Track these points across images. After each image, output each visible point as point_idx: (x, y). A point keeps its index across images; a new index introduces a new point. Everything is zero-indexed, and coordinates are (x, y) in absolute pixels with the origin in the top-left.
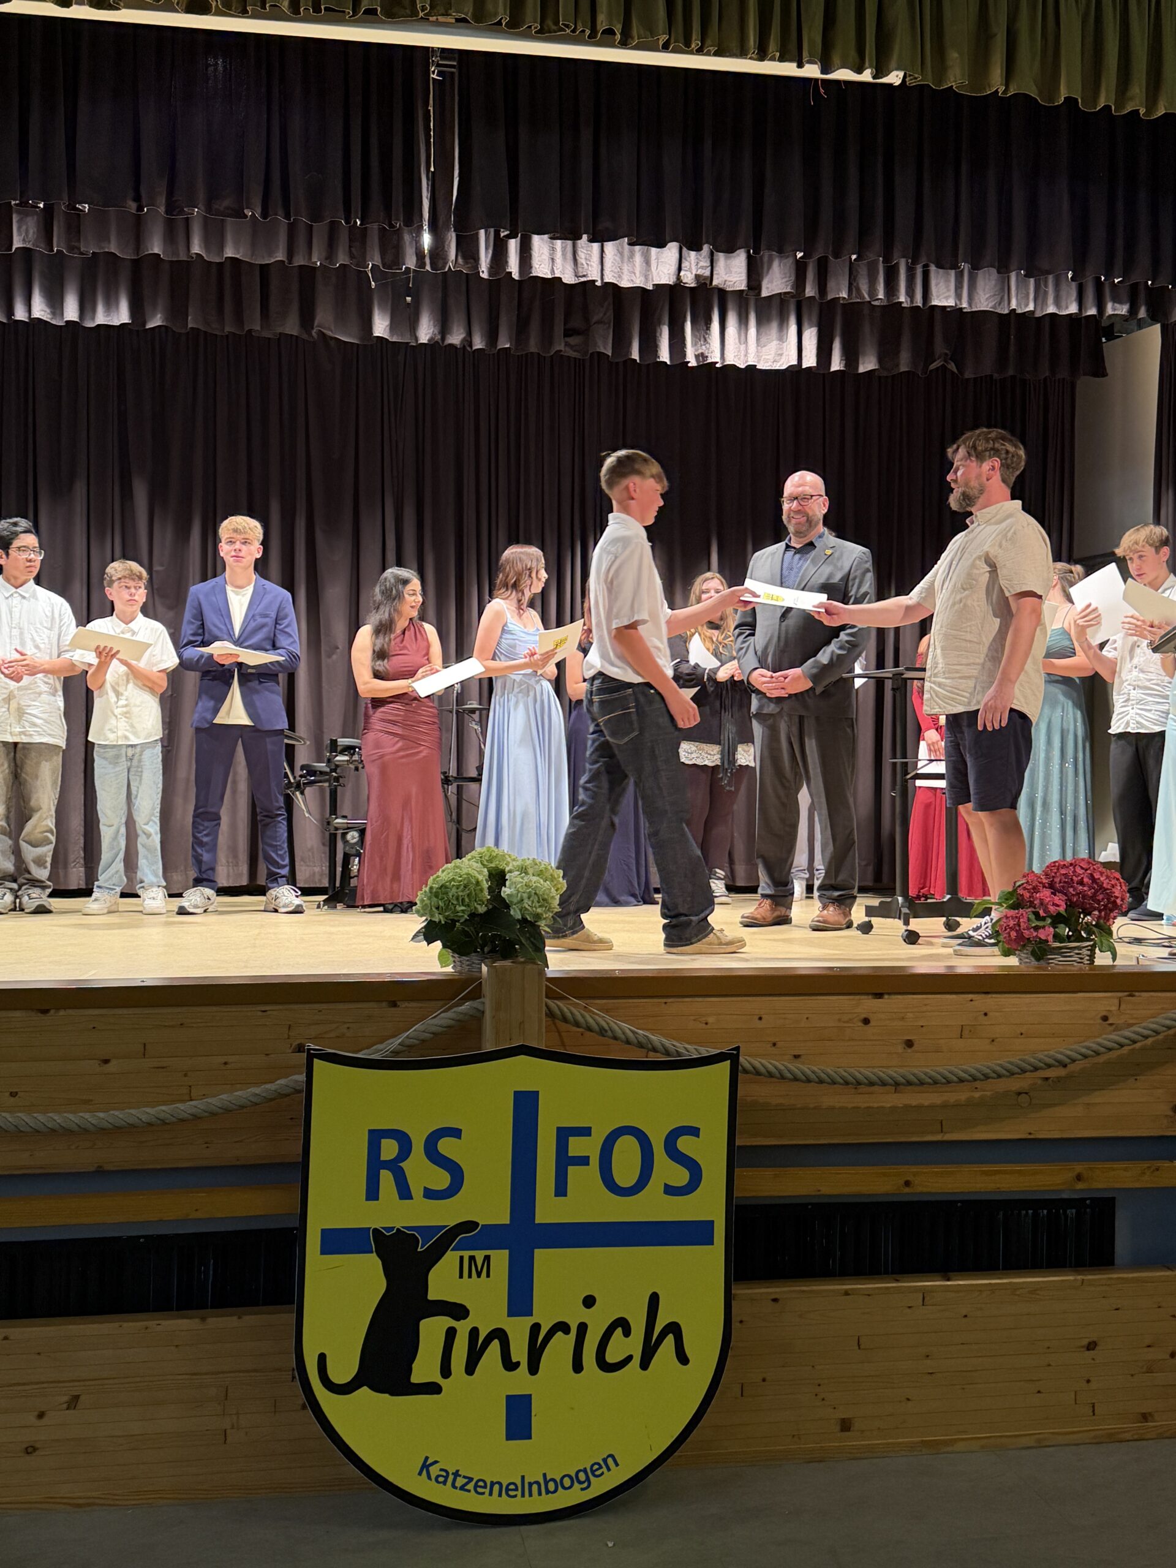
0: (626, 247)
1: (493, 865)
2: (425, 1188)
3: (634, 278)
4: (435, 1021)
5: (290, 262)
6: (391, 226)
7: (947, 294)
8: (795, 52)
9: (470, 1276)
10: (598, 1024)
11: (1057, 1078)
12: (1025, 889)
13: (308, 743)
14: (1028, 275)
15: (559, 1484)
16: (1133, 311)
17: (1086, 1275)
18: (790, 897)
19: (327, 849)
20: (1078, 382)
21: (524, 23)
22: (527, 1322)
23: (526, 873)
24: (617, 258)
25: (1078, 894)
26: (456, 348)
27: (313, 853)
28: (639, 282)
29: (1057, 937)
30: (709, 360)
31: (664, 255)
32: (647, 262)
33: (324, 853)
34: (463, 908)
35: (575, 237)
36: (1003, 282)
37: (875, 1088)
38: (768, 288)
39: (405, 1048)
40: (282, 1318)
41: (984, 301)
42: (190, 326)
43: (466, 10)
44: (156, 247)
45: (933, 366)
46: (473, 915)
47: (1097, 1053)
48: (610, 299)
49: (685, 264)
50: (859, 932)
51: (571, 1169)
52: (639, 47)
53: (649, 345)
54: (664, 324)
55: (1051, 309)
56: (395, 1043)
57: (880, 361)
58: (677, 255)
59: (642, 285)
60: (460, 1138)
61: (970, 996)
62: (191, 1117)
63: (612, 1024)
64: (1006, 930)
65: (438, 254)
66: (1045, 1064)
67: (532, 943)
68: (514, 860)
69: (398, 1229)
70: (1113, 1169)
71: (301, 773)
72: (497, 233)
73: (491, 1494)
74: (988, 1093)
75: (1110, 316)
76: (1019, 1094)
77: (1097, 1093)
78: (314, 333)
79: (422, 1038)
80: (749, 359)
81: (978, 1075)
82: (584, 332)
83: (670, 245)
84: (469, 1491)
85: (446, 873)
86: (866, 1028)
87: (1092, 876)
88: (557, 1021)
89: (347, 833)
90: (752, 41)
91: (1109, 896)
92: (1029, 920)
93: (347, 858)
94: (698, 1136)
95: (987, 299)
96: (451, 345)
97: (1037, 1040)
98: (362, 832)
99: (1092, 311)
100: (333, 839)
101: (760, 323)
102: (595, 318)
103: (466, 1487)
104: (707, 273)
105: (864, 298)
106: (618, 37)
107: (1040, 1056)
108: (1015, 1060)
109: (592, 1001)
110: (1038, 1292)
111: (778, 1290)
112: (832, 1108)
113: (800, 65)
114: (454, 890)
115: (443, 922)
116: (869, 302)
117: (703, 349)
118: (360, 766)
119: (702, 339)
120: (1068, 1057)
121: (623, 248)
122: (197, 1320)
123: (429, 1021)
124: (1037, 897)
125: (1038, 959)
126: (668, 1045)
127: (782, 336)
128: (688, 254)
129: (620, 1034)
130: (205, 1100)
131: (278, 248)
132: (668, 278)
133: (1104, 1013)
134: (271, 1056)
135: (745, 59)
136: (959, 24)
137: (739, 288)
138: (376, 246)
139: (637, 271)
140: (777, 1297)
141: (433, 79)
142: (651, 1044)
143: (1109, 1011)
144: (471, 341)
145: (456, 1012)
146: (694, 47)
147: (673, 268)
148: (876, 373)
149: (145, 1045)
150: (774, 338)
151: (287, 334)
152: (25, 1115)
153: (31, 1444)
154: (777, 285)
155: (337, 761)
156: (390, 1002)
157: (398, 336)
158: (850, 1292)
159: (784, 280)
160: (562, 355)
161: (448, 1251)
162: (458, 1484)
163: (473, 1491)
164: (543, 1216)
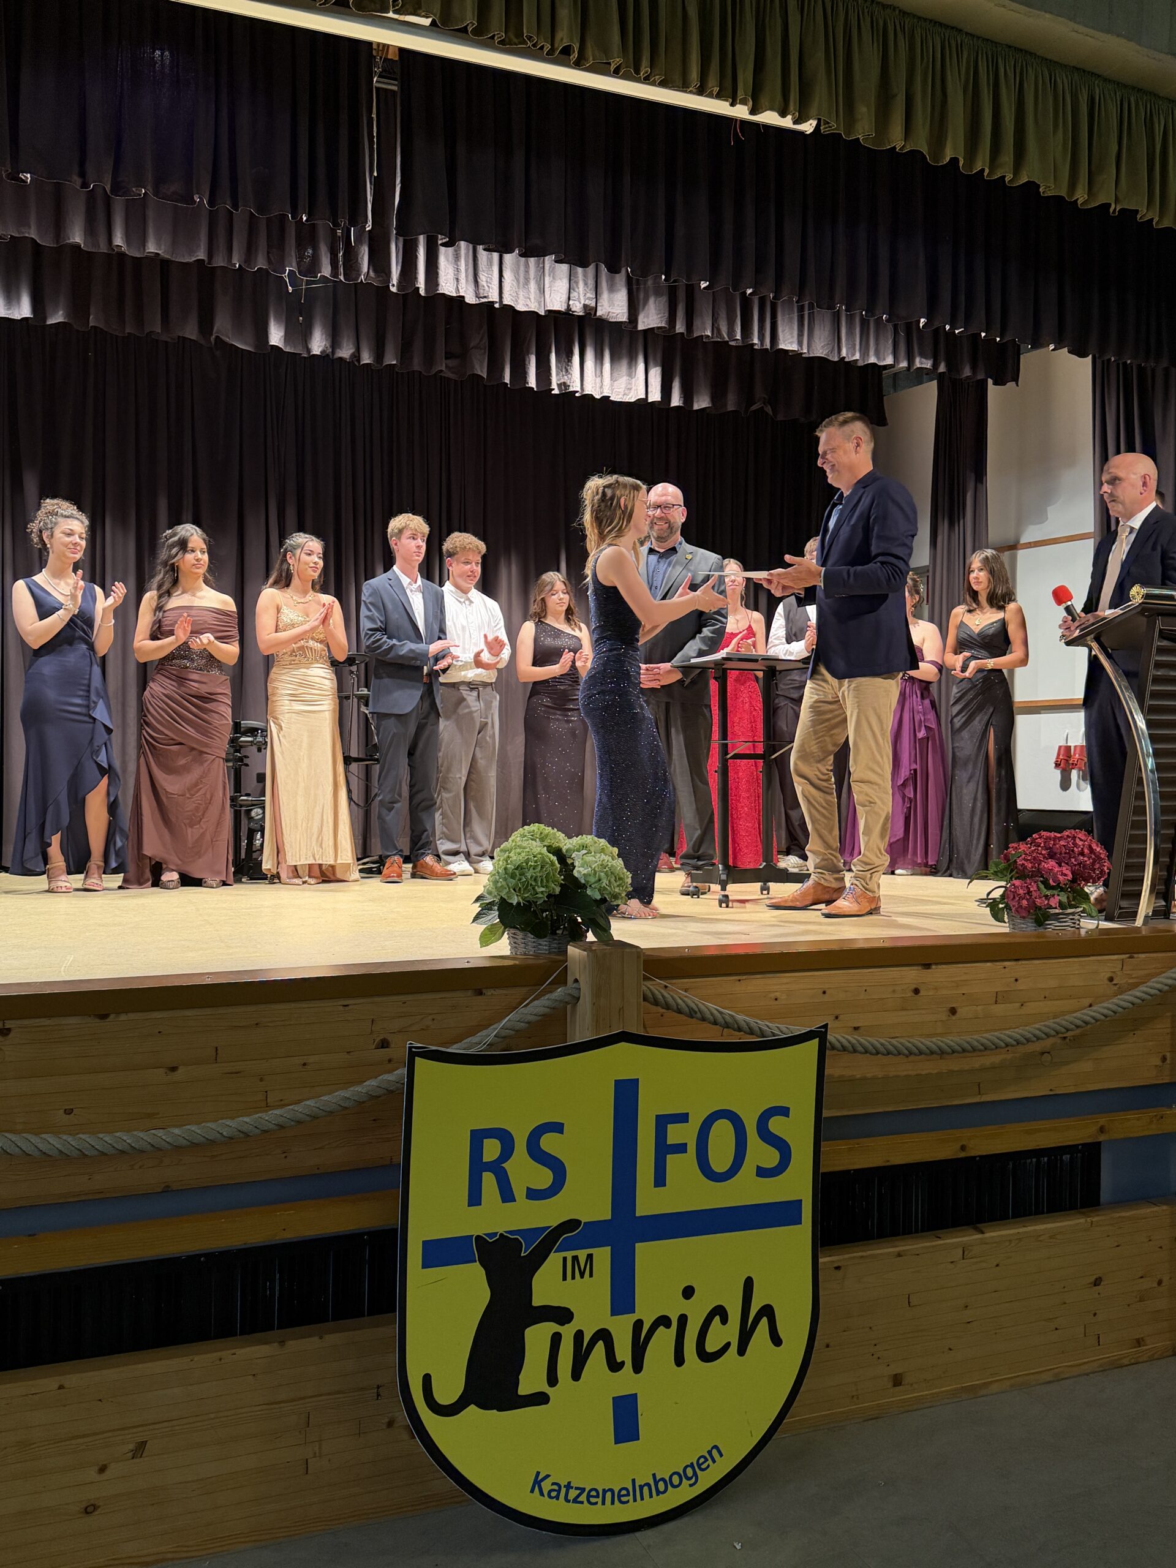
2: (527, 1188)
3: (529, 303)
5: (209, 263)
7: (790, 341)
8: (730, 90)
9: (573, 1278)
10: (687, 1006)
15: (668, 1483)
16: (935, 365)
21: (488, 32)
22: (630, 1319)
24: (515, 284)
25: (1079, 864)
26: (346, 361)
28: (533, 306)
29: (1062, 905)
30: (571, 389)
31: (557, 284)
32: (542, 291)
34: (543, 889)
35: (507, 250)
36: (834, 334)
38: (644, 322)
39: (500, 1040)
41: (819, 348)
42: (91, 325)
43: (435, 11)
44: (77, 237)
45: (754, 408)
46: (550, 896)
47: (1115, 1012)
48: (485, 327)
49: (574, 295)
51: (670, 1158)
52: (592, 70)
53: (519, 372)
54: (532, 354)
55: (872, 360)
56: (489, 1035)
57: (713, 399)
58: (567, 285)
59: (536, 310)
61: (1007, 964)
63: (700, 1005)
65: (352, 267)
69: (501, 1235)
70: (1128, 1120)
73: (603, 1503)
74: (1018, 1055)
75: (918, 368)
76: (1043, 1053)
77: (1107, 1048)
78: (213, 338)
79: (517, 1028)
80: (605, 391)
82: (461, 355)
84: (582, 1503)
86: (916, 998)
89: (251, 810)
90: (694, 75)
92: (1038, 887)
93: (251, 833)
94: (788, 1116)
95: (822, 347)
96: (341, 359)
97: (1057, 1002)
99: (904, 364)
101: (613, 360)
102: (472, 345)
103: (580, 1499)
104: (593, 304)
105: (724, 338)
106: (575, 55)
107: (1066, 1017)
108: (1050, 1023)
109: (674, 981)
113: (732, 105)
116: (728, 342)
117: (565, 379)
118: (263, 747)
119: (564, 370)
122: (276, 1344)
123: (521, 1010)
124: (1041, 867)
125: (1040, 926)
126: (753, 1024)
127: (632, 372)
128: (577, 285)
129: (708, 1016)
130: (291, 1107)
131: (199, 246)
132: (559, 305)
133: (1109, 975)
134: (351, 1054)
135: (685, 92)
136: (867, 81)
137: (620, 320)
138: (293, 254)
139: (532, 297)
140: (840, 1265)
141: (376, 87)
142: (737, 1024)
143: (1114, 972)
144: (359, 356)
145: (548, 999)
146: (643, 74)
147: (565, 297)
148: (708, 411)
149: (217, 1048)
150: (624, 374)
151: (184, 337)
152: (87, 1136)
153: (92, 1502)
154: (653, 320)
155: (241, 742)
156: (476, 990)
157: (291, 347)
158: (902, 1253)
159: (659, 316)
160: (442, 377)
161: (552, 1253)
162: (572, 1496)
163: (585, 1502)
164: (643, 1208)
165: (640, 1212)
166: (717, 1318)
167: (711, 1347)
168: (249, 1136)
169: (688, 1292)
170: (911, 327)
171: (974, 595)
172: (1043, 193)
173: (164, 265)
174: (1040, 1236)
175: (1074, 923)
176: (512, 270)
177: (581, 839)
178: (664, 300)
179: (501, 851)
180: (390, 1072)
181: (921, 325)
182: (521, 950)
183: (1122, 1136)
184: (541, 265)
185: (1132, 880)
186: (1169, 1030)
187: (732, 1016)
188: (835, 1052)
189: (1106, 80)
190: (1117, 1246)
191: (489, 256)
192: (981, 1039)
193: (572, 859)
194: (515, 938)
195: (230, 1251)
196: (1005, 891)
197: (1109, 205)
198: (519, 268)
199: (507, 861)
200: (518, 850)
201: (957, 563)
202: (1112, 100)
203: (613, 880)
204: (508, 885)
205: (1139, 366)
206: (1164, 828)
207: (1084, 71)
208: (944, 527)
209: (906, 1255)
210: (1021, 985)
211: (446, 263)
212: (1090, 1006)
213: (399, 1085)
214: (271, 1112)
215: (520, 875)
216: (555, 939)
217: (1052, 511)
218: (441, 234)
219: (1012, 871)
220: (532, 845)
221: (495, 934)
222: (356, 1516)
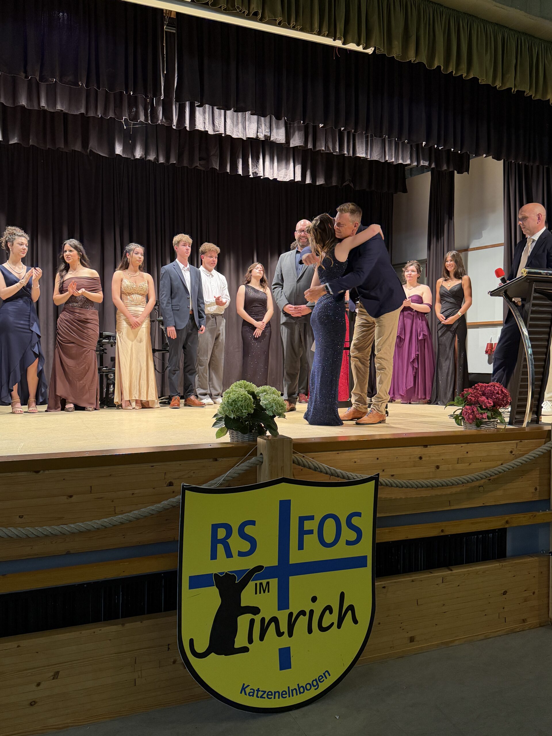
2: (239, 551)
3: (238, 134)
4: (240, 467)
5: (87, 114)
7: (362, 152)
8: (333, 33)
9: (260, 593)
10: (314, 466)
12: (472, 396)
15: (305, 688)
16: (430, 164)
17: (503, 563)
20: (394, 195)
21: (218, 5)
22: (287, 612)
24: (232, 125)
25: (496, 398)
26: (152, 161)
28: (240, 136)
29: (488, 418)
30: (259, 175)
31: (251, 125)
32: (244, 128)
34: (246, 411)
35: (228, 109)
38: (293, 143)
39: (225, 482)
41: (376, 156)
42: (30, 144)
44: (23, 102)
45: (344, 184)
46: (249, 414)
47: (513, 467)
48: (218, 146)
49: (260, 130)
51: (306, 537)
52: (267, 23)
53: (234, 167)
54: (240, 158)
55: (400, 161)
56: (221, 479)
57: (326, 180)
58: (257, 126)
59: (242, 138)
60: (255, 525)
61: (461, 445)
62: (120, 524)
63: (319, 465)
65: (154, 116)
69: (226, 573)
70: (519, 517)
73: (275, 698)
74: (468, 487)
76: (480, 486)
77: (509, 484)
78: (88, 150)
79: (234, 476)
80: (274, 176)
82: (207, 159)
84: (265, 698)
86: (420, 461)
89: (109, 374)
90: (316, 25)
92: (477, 409)
94: (361, 516)
96: (149, 160)
97: (486, 463)
99: (415, 164)
101: (278, 161)
103: (263, 696)
104: (269, 135)
105: (331, 151)
106: (260, 16)
107: (491, 470)
108: (483, 472)
109: (308, 454)
110: (487, 572)
111: (385, 582)
113: (334, 40)
116: (332, 153)
117: (256, 170)
118: (114, 344)
119: (255, 166)
120: (503, 470)
121: (233, 121)
122: (120, 625)
123: (235, 468)
124: (479, 399)
125: (478, 427)
126: (344, 474)
127: (287, 167)
128: (261, 126)
129: (323, 470)
130: (126, 514)
131: (81, 106)
132: (253, 135)
133: (510, 450)
134: (155, 489)
135: (312, 34)
136: (398, 30)
137: (282, 142)
138: (127, 110)
139: (240, 131)
140: (385, 586)
141: (165, 31)
142: (337, 474)
143: (513, 449)
144: (158, 159)
145: (248, 463)
146: (292, 25)
147: (255, 131)
148: (323, 186)
149: (91, 487)
150: (284, 168)
151: (75, 150)
152: (30, 528)
153: (34, 700)
154: (297, 142)
155: (103, 342)
156: (214, 458)
157: (126, 155)
158: (414, 580)
159: (300, 140)
160: (197, 169)
161: (250, 582)
162: (259, 695)
163: (266, 698)
164: (293, 560)
165: (291, 562)
166: (328, 611)
167: (325, 625)
168: (107, 528)
169: (314, 599)
170: (418, 146)
171: (448, 272)
172: (481, 82)
173: (65, 115)
174: (478, 572)
175: (494, 426)
176: (231, 119)
177: (263, 387)
178: (302, 133)
179: (226, 393)
180: (173, 497)
181: (423, 145)
182: (235, 440)
183: (516, 525)
184: (244, 116)
185: (523, 406)
186: (538, 476)
187: (335, 470)
188: (382, 487)
189: (510, 29)
190: (514, 576)
191: (220, 112)
192: (451, 480)
193: (259, 397)
194: (232, 434)
195: (98, 582)
196: (462, 411)
197: (512, 88)
198: (234, 117)
199: (229, 398)
200: (234, 393)
201: (440, 257)
202: (513, 39)
203: (278, 407)
204: (229, 409)
205: (525, 165)
206: (536, 381)
207: (500, 25)
208: (434, 241)
209: (416, 581)
210: (469, 455)
211: (199, 115)
212: (502, 464)
213: (177, 503)
214: (117, 516)
215: (235, 404)
216: (251, 435)
217: (485, 233)
218: (197, 101)
219: (465, 402)
220: (240, 390)
221: (223, 432)
222: (158, 705)
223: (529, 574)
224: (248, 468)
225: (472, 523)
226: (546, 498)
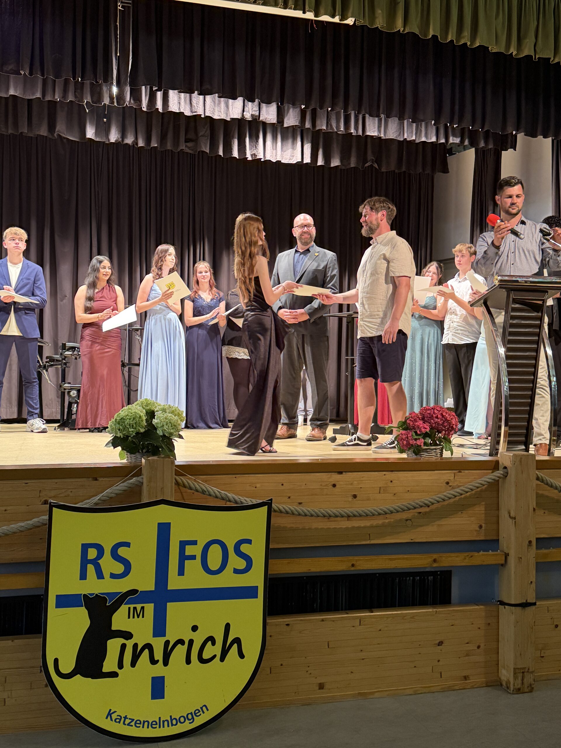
0: (217, 98)
1: (147, 408)
2: (111, 574)
3: (220, 114)
4: (118, 488)
5: (44, 98)
6: (97, 82)
7: (374, 130)
8: (302, 6)
9: (134, 617)
10: (201, 488)
11: (425, 512)
12: (410, 420)
13: (50, 345)
14: (413, 122)
15: (178, 721)
16: (462, 141)
17: (437, 609)
18: (296, 424)
19: (60, 400)
20: (435, 175)
22: (163, 640)
23: (166, 412)
24: (212, 104)
26: (129, 145)
27: (52, 402)
28: (223, 116)
29: (425, 444)
30: (258, 157)
31: (236, 104)
32: (227, 106)
33: (58, 402)
34: (133, 430)
35: (191, 92)
36: (400, 125)
37: (338, 519)
38: (287, 123)
39: (101, 502)
40: (35, 641)
45: (367, 165)
46: (138, 433)
47: (444, 500)
48: (208, 124)
49: (246, 109)
50: (330, 442)
51: (187, 562)
53: (228, 148)
54: (235, 138)
55: (423, 139)
56: (96, 499)
57: (341, 161)
58: (242, 104)
59: (224, 118)
60: (129, 547)
61: (384, 473)
63: (208, 488)
64: (401, 440)
65: (120, 97)
66: (420, 506)
67: (168, 447)
68: (159, 405)
69: (96, 594)
70: (451, 557)
71: (46, 360)
72: (151, 88)
73: (143, 727)
74: (392, 520)
75: (451, 143)
76: (407, 520)
77: (444, 519)
78: (55, 135)
79: (110, 496)
80: (278, 158)
81: (387, 511)
82: (195, 140)
83: (239, 98)
84: (132, 726)
85: (124, 412)
86: (334, 489)
87: (442, 414)
88: (180, 487)
89: (71, 391)
91: (450, 424)
92: (412, 435)
93: (70, 404)
94: (251, 544)
95: (393, 133)
96: (127, 144)
97: (415, 494)
98: (79, 391)
99: (443, 141)
100: (63, 394)
101: (283, 140)
102: (200, 135)
103: (131, 724)
104: (257, 114)
105: (334, 130)
107: (417, 501)
109: (199, 477)
110: (416, 618)
111: (289, 620)
112: (316, 529)
113: (304, 13)
114: (128, 420)
115: (122, 437)
116: (336, 132)
117: (254, 152)
118: (78, 357)
119: (254, 147)
120: (430, 502)
121: (215, 99)
123: (114, 488)
124: (415, 424)
125: (417, 455)
127: (294, 145)
128: (248, 104)
129: (212, 493)
131: (37, 90)
132: (237, 115)
133: (447, 481)
134: (30, 506)
135: (277, 8)
137: (273, 122)
138: (89, 92)
139: (222, 111)
140: (289, 623)
141: (119, 9)
143: (449, 479)
144: (137, 142)
145: (128, 483)
147: (240, 110)
148: (340, 167)
150: (290, 147)
151: (41, 135)
154: (292, 121)
156: (93, 478)
157: (99, 138)
158: (324, 620)
159: (295, 119)
160: (184, 152)
161: (123, 605)
162: (127, 722)
163: (134, 726)
164: (171, 586)
165: (169, 588)
166: (210, 643)
167: (205, 656)
169: (195, 628)
172: (491, 50)
174: (404, 616)
175: (437, 454)
178: (298, 110)
180: (46, 515)
182: (130, 461)
186: (483, 512)
187: (226, 494)
190: (452, 625)
197: (531, 56)
203: (170, 426)
209: (326, 621)
210: (394, 484)
215: (122, 423)
222: (29, 728)
223: (473, 624)
224: (127, 488)
225: (391, 560)
226: (495, 538)
